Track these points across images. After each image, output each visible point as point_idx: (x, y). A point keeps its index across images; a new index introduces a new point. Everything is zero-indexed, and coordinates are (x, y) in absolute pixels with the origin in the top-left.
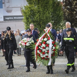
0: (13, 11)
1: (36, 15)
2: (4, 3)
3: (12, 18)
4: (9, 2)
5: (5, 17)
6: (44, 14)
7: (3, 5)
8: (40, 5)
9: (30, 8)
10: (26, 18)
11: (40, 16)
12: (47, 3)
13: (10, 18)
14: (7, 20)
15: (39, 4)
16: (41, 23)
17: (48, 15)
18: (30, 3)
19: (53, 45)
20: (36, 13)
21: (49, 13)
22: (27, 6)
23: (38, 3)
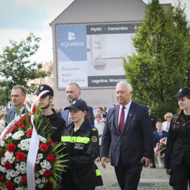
0: (108, 66)
1: (153, 74)
2: (89, 50)
3: (106, 81)
4: (100, 48)
5: (90, 79)
6: (171, 73)
7: (88, 54)
8: (162, 54)
9: (140, 59)
10: (133, 81)
11: (161, 77)
12: (177, 50)
13: (102, 81)
14: (95, 85)
15: (159, 52)
16: (164, 92)
17: (179, 75)
18: (141, 51)
19: (41, 156)
20: (153, 71)
21: (181, 71)
22: (134, 55)
23: (158, 49)
